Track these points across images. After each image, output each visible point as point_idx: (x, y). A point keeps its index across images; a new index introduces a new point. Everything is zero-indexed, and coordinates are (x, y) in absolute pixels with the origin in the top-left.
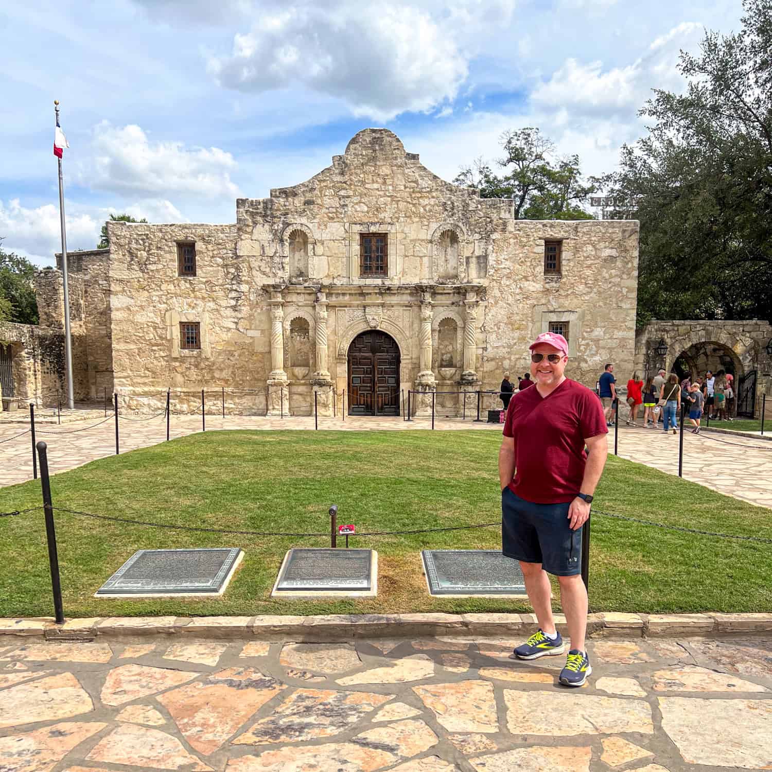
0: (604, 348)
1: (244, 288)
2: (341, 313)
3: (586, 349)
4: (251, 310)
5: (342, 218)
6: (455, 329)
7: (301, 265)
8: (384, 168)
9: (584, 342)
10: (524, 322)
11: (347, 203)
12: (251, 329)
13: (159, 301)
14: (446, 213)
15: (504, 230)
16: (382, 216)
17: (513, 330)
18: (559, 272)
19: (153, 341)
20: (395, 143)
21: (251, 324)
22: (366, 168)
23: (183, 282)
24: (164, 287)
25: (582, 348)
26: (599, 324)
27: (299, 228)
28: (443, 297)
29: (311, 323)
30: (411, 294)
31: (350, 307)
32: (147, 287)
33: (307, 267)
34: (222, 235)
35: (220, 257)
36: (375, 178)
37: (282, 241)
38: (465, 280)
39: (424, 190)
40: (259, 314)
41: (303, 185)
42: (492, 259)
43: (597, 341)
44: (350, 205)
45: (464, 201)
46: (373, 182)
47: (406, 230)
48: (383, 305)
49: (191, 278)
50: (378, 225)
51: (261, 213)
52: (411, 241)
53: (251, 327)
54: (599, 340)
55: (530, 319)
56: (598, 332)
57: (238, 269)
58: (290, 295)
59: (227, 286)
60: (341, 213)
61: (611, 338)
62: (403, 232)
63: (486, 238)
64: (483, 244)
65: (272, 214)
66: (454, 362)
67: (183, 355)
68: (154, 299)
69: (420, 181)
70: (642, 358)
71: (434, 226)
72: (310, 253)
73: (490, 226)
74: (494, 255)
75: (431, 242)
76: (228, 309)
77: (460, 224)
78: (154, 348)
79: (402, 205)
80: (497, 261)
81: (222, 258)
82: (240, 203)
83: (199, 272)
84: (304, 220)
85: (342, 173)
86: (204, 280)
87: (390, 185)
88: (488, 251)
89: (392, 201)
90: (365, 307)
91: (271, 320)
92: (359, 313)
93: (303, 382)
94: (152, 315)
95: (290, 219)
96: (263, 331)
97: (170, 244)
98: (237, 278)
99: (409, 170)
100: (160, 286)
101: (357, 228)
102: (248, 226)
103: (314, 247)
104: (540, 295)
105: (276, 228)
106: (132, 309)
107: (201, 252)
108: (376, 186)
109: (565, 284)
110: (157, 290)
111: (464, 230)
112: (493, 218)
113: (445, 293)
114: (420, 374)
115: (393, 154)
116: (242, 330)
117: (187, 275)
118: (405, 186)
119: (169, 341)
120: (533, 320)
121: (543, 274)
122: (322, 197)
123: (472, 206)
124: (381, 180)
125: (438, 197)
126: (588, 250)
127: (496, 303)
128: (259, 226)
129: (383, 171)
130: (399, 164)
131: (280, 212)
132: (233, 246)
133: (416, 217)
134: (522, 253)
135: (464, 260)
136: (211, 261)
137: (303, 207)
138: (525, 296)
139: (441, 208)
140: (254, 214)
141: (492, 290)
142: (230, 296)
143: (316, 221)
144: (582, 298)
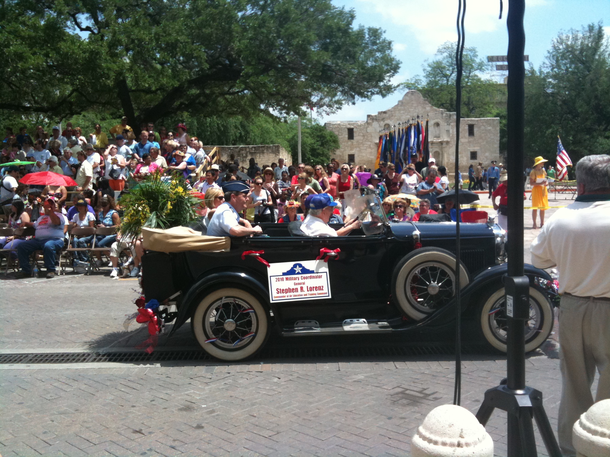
1: (369, 143)
4: (371, 150)
6: (439, 154)
9: (482, 158)
10: (462, 152)
12: (371, 156)
15: (455, 122)
18: (473, 134)
20: (419, 96)
22: (410, 104)
23: (349, 142)
24: (343, 143)
26: (487, 152)
27: (387, 123)
28: (435, 144)
34: (362, 126)
35: (362, 133)
37: (382, 127)
38: (442, 139)
39: (428, 111)
40: (374, 151)
41: (389, 110)
43: (486, 157)
44: (404, 116)
45: (441, 113)
46: (411, 108)
51: (375, 119)
57: (368, 137)
59: (364, 142)
60: (401, 118)
61: (491, 156)
63: (449, 124)
65: (378, 119)
69: (426, 108)
71: (432, 121)
73: (450, 121)
74: (452, 130)
75: (431, 126)
76: (364, 150)
79: (421, 115)
82: (369, 116)
83: (355, 138)
84: (389, 121)
85: (401, 106)
86: (356, 141)
87: (417, 109)
94: (339, 152)
95: (385, 120)
96: (375, 156)
97: (345, 129)
98: (367, 140)
102: (370, 122)
104: (467, 143)
107: (355, 132)
108: (412, 110)
109: (476, 138)
110: (341, 145)
111: (441, 122)
112: (451, 118)
115: (418, 99)
116: (368, 156)
117: (351, 139)
118: (422, 109)
119: (345, 160)
120: (465, 151)
121: (468, 136)
122: (395, 113)
123: (444, 115)
124: (414, 108)
125: (433, 113)
126: (483, 127)
127: (452, 146)
128: (374, 123)
129: (414, 105)
130: (420, 102)
131: (381, 118)
132: (366, 129)
133: (426, 119)
134: (461, 129)
135: (442, 132)
136: (359, 134)
137: (389, 117)
138: (462, 144)
139: (434, 116)
140: (372, 119)
141: (451, 142)
142: (364, 146)
143: (393, 121)
144: (481, 144)
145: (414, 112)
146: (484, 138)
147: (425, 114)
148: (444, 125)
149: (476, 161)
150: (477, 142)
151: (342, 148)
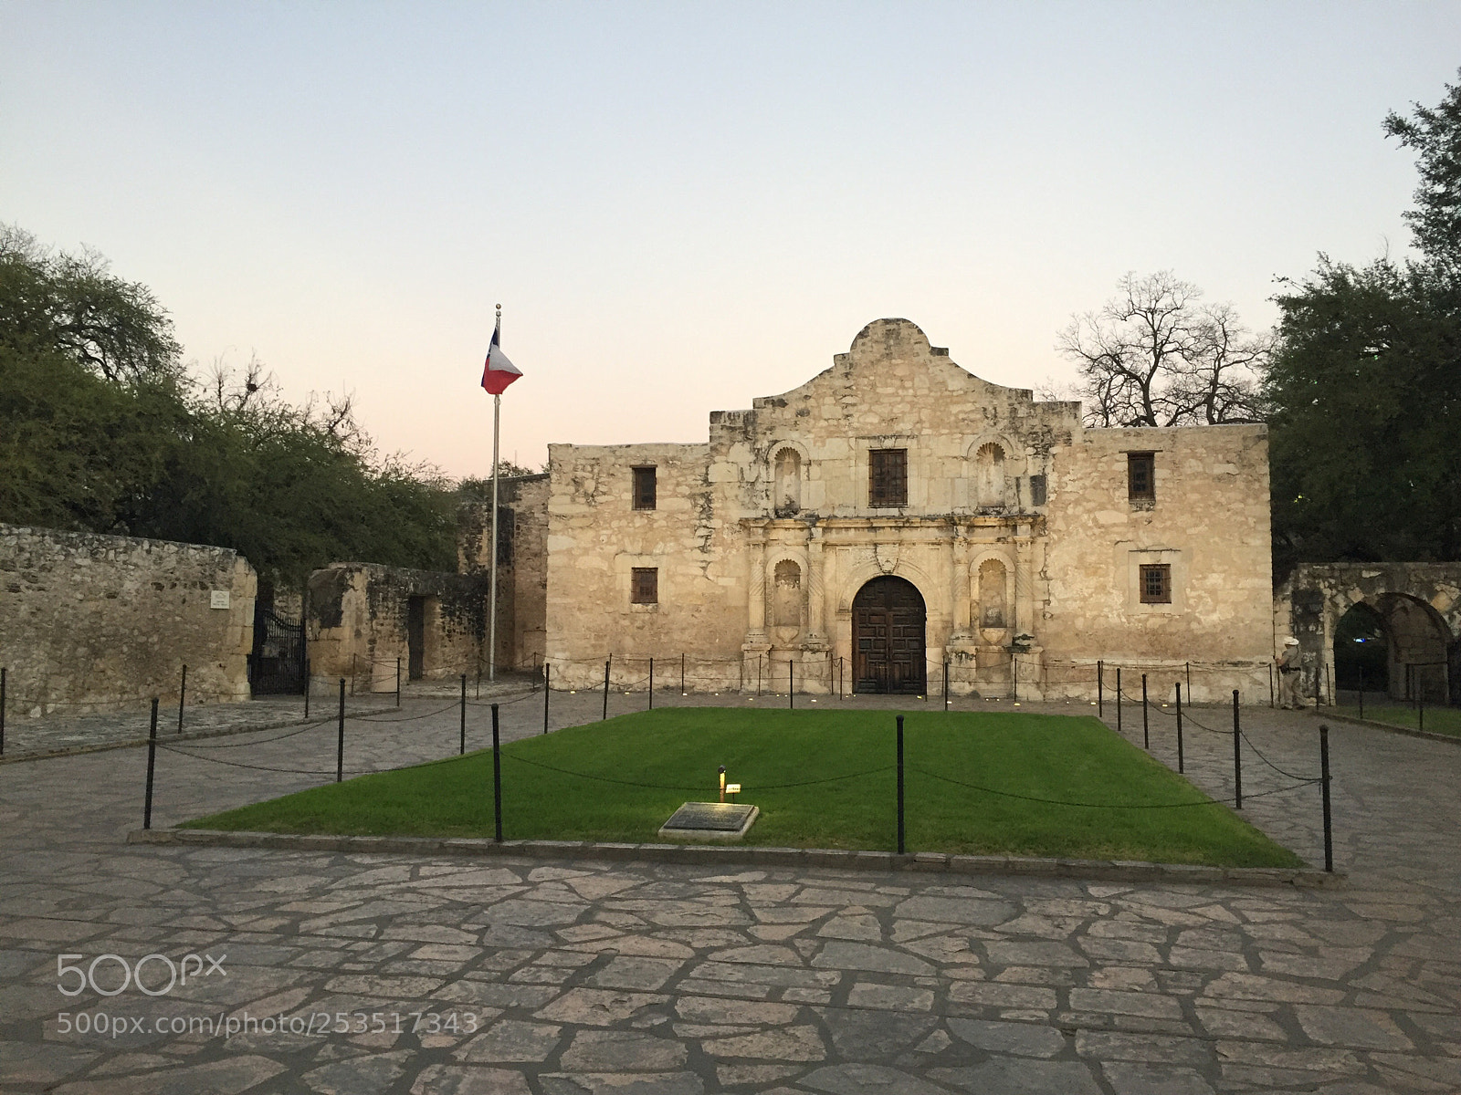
0: (1226, 602)
1: (716, 523)
2: (844, 553)
3: (1198, 604)
4: (725, 552)
5: (846, 432)
6: (1004, 573)
7: (791, 492)
8: (900, 368)
10: (1103, 566)
11: (851, 412)
12: (723, 576)
13: (607, 542)
14: (986, 421)
15: (1068, 442)
16: (898, 427)
17: (1087, 575)
18: (1152, 495)
19: (598, 594)
20: (916, 336)
21: (724, 569)
22: (880, 369)
23: (638, 517)
24: (615, 524)
25: (1192, 601)
26: (1215, 567)
27: (789, 445)
28: (986, 532)
29: (803, 567)
30: (939, 527)
31: (856, 545)
32: (594, 525)
33: (798, 495)
34: (690, 457)
35: (686, 485)
36: (889, 380)
37: (767, 462)
38: (1016, 509)
39: (955, 394)
40: (734, 556)
41: (795, 391)
42: (1052, 480)
43: (1213, 592)
44: (856, 415)
45: (1011, 405)
46: (886, 385)
47: (932, 444)
48: (900, 543)
49: (649, 512)
50: (893, 439)
51: (740, 428)
52: (939, 458)
53: (723, 572)
54: (1216, 591)
55: (1111, 561)
56: (1215, 579)
57: (709, 501)
58: (775, 531)
59: (694, 521)
60: (844, 426)
61: (1235, 588)
62: (927, 447)
63: (1043, 451)
64: (1039, 460)
65: (754, 429)
66: (1003, 618)
67: (634, 610)
68: (602, 538)
69: (949, 383)
70: (1285, 617)
71: (970, 439)
72: (804, 476)
73: (1048, 437)
74: (1056, 474)
75: (966, 459)
76: (695, 551)
77: (1006, 436)
78: (599, 602)
79: (926, 413)
80: (1059, 483)
81: (691, 487)
82: (715, 416)
83: (660, 503)
84: (795, 435)
85: (847, 375)
86: (665, 514)
87: (910, 388)
88: (1046, 471)
89: (912, 408)
90: (876, 545)
91: (749, 564)
92: (869, 553)
93: (790, 646)
94: (598, 559)
95: (778, 434)
96: (739, 578)
97: (625, 470)
98: (707, 512)
99: (935, 369)
100: (610, 523)
101: (866, 444)
102: (723, 444)
103: (808, 469)
104: (1126, 530)
105: (759, 446)
106: (573, 552)
107: (662, 478)
108: (890, 390)
109: (1161, 511)
110: (607, 529)
111: (1012, 443)
112: (1053, 425)
113: (989, 527)
114: (953, 637)
115: (912, 349)
116: (711, 578)
117: (644, 507)
118: (929, 388)
119: (618, 592)
120: (1116, 562)
121: (1126, 500)
122: (819, 407)
123: (1022, 412)
124: (898, 383)
125: (974, 402)
126: (1192, 465)
127: (1060, 540)
128: (737, 445)
129: (900, 372)
130: (922, 361)
131: (764, 426)
132: (704, 471)
133: (944, 428)
134: (1097, 471)
135: (1013, 482)
136: (674, 490)
137: (796, 419)
138: (1103, 530)
139: (978, 416)
140: (732, 429)
141: (1054, 522)
142: (698, 533)
143: (811, 436)
144: (1189, 532)
145: (899, 399)
146: (1199, 510)
147: (942, 409)
148: (1022, 454)
149: (1165, 608)
150: (1169, 523)
151: (609, 543)
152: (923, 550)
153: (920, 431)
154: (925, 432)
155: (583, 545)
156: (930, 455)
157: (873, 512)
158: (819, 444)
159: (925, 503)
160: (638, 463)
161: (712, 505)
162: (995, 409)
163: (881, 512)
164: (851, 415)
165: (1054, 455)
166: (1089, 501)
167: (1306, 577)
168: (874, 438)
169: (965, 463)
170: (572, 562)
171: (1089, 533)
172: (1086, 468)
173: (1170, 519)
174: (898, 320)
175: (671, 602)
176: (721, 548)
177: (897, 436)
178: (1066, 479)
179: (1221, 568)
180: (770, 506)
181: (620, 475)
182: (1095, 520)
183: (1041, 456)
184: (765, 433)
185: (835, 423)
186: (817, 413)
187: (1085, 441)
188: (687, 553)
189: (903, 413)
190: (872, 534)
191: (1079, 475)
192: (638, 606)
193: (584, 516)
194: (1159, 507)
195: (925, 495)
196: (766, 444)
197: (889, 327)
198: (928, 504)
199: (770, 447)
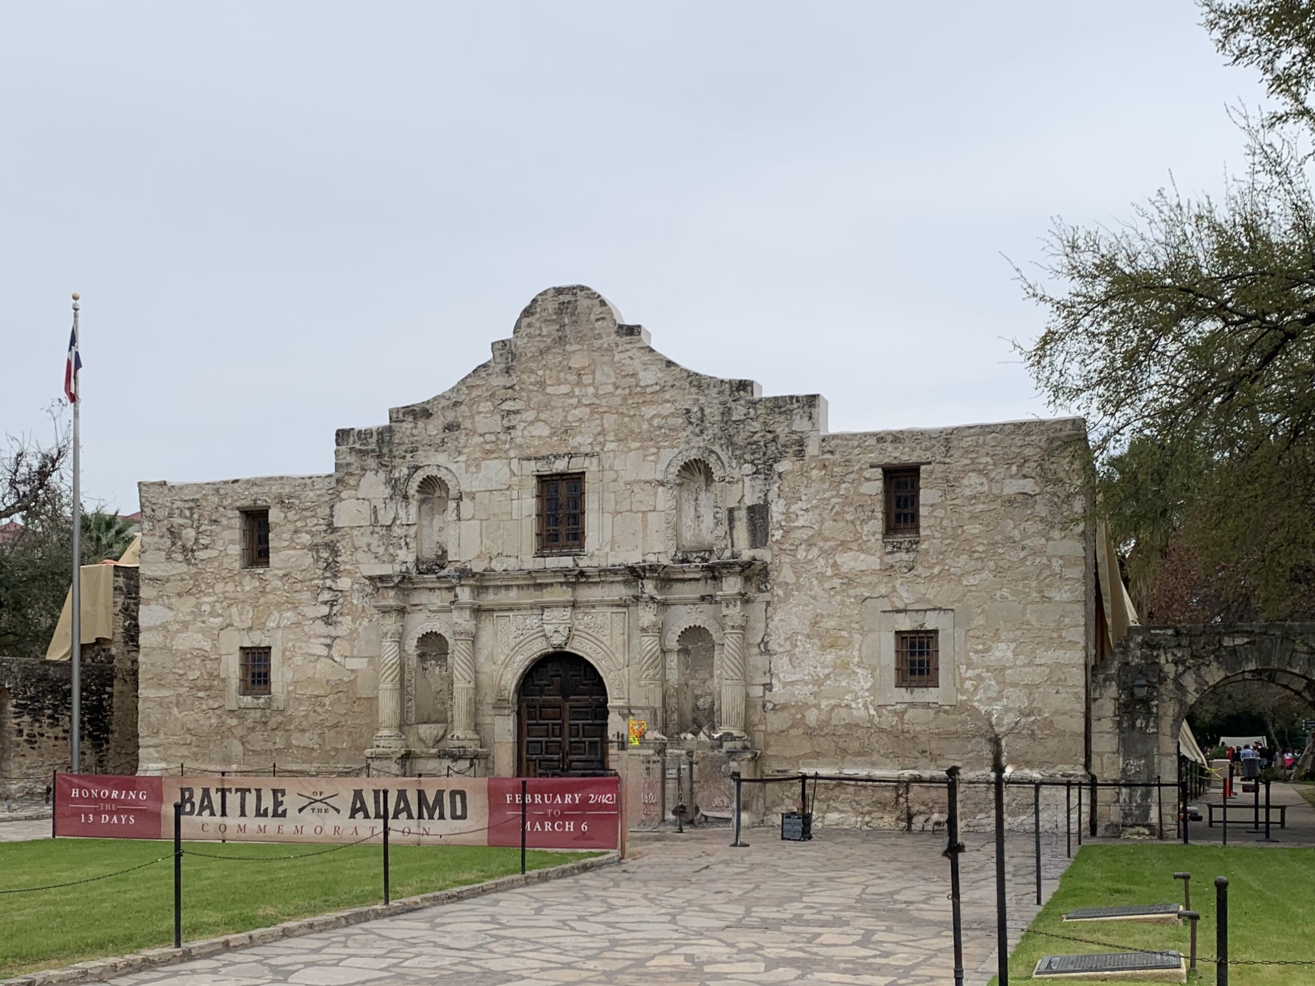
0: (1015, 685)
1: (344, 583)
2: (502, 621)
3: (976, 688)
4: (354, 621)
5: (506, 451)
6: (710, 646)
7: (444, 537)
8: (578, 356)
9: (970, 673)
10: (844, 634)
11: (513, 423)
12: (352, 657)
13: (210, 613)
14: (690, 428)
15: (800, 454)
16: (573, 442)
17: (823, 648)
18: (916, 529)
19: (199, 683)
20: (598, 309)
21: (353, 647)
22: (552, 359)
23: (248, 578)
24: (219, 587)
25: (968, 684)
26: (1004, 635)
27: (434, 472)
28: (686, 587)
29: (450, 642)
30: (626, 582)
31: (519, 610)
32: (194, 590)
33: (448, 542)
34: (311, 494)
35: (307, 533)
36: (562, 375)
37: (406, 497)
38: (728, 553)
39: (649, 390)
40: (365, 628)
41: (442, 396)
42: (777, 510)
43: (999, 671)
44: (520, 427)
45: (724, 403)
46: (559, 382)
47: (618, 464)
48: (574, 605)
49: (261, 571)
50: (567, 459)
51: (373, 451)
52: (626, 484)
53: (352, 651)
54: (1004, 668)
55: (857, 626)
56: (1002, 652)
57: (335, 552)
58: (416, 594)
59: (316, 582)
60: (505, 443)
61: (1029, 664)
62: (611, 469)
63: (766, 468)
64: (759, 482)
65: (391, 451)
67: (242, 705)
68: (204, 608)
69: (642, 375)
70: (1106, 707)
71: (667, 454)
72: (453, 515)
73: (772, 448)
74: (782, 502)
75: (662, 484)
76: (318, 622)
77: (716, 448)
78: (201, 694)
79: (610, 420)
80: (787, 514)
81: (311, 533)
82: (342, 435)
83: (273, 559)
84: (441, 458)
85: (508, 371)
86: (281, 573)
87: (590, 385)
88: (769, 497)
89: (592, 413)
90: (543, 608)
91: (378, 636)
92: (533, 621)
93: (434, 751)
94: (200, 636)
95: (421, 458)
96: (370, 660)
97: (230, 514)
98: (332, 567)
99: (622, 356)
100: (213, 587)
101: (531, 467)
102: (351, 474)
103: (458, 505)
104: (874, 579)
105: (397, 475)
106: (170, 628)
107: (276, 524)
108: (564, 389)
109: (927, 552)
110: (209, 595)
111: (724, 458)
112: (779, 430)
113: (690, 580)
115: (593, 329)
116: (337, 659)
117: (255, 565)
118: (614, 384)
119: (223, 680)
120: (862, 628)
121: (880, 536)
122: (472, 416)
123: (739, 412)
124: (573, 378)
125: (675, 401)
126: (973, 483)
127: (788, 595)
128: (369, 474)
129: (576, 362)
130: (605, 346)
131: (404, 448)
132: (328, 511)
133: (634, 440)
134: (838, 495)
135: (723, 515)
136: (292, 539)
137: (442, 436)
138: (845, 581)
139: (680, 421)
140: (363, 453)
141: (778, 571)
142: (321, 599)
143: (462, 458)
144: (965, 582)
145: (574, 401)
146: (980, 549)
147: (632, 413)
148: (736, 474)
149: (930, 695)
150: (936, 570)
151: (211, 614)
152: (604, 617)
153: (603, 444)
154: (609, 446)
155: (181, 617)
156: (613, 481)
157: (540, 563)
158: (473, 469)
159: (607, 549)
160: (247, 503)
161: (339, 559)
162: (702, 410)
163: (552, 562)
164: (514, 427)
165: (780, 475)
166: (826, 540)
167: (1141, 646)
168: (543, 458)
169: (661, 489)
170: (168, 641)
171: (827, 586)
172: (824, 491)
173: (941, 562)
174: (574, 288)
175: (289, 692)
176: (349, 618)
177: (571, 456)
178: (794, 508)
179: (1011, 636)
180: (411, 558)
181: (224, 521)
182: (835, 565)
183: (762, 476)
184: (404, 457)
185: (493, 438)
186: (470, 427)
187: (824, 453)
188: (308, 626)
189: (580, 420)
190: (538, 593)
191: (814, 502)
192: (248, 700)
193: (182, 580)
194: (924, 546)
195: (608, 537)
196: (405, 471)
197: (562, 298)
198: (612, 550)
199: (410, 476)
